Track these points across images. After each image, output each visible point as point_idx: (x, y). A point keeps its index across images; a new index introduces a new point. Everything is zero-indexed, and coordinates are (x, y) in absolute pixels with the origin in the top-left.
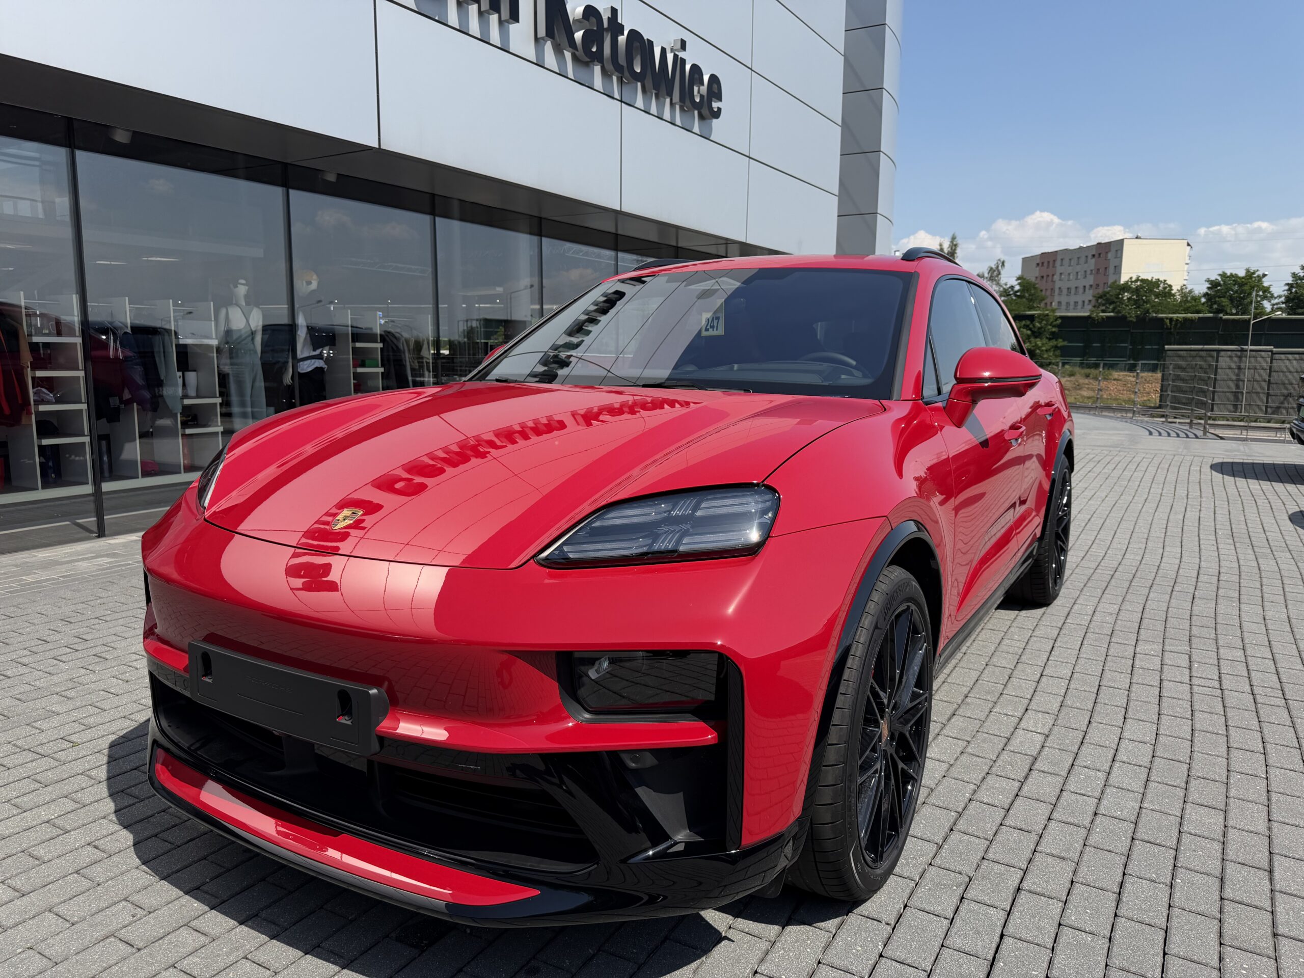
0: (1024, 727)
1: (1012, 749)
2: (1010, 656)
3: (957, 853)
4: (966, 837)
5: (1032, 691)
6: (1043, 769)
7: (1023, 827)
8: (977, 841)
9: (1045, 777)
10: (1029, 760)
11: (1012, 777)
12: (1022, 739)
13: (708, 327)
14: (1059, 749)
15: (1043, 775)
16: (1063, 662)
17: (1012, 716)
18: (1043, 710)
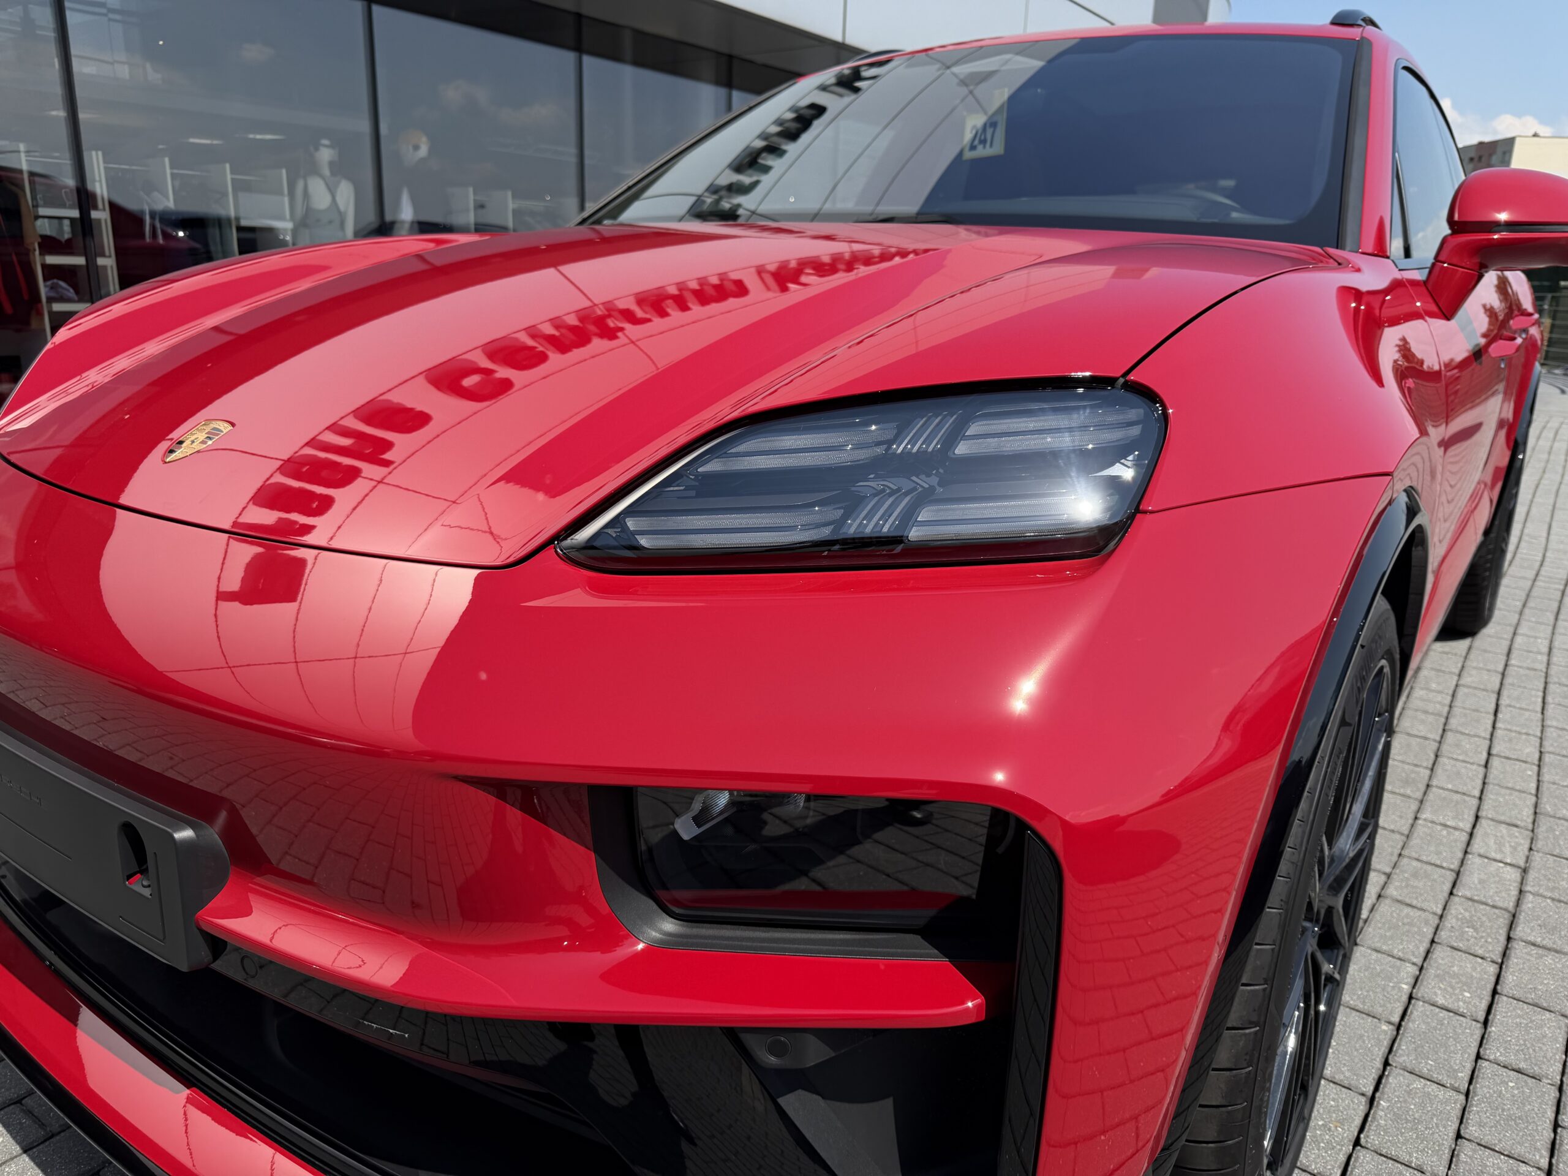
0: (1482, 851)
1: (1468, 894)
2: (1431, 718)
3: (1407, 1121)
4: (1419, 1084)
5: (1479, 783)
6: (1531, 938)
7: (1522, 1065)
8: (1441, 1093)
9: (1541, 957)
10: (1503, 921)
11: (1480, 952)
12: (1483, 876)
13: (976, 142)
14: (1553, 899)
15: (1535, 951)
16: (1520, 733)
17: (1455, 829)
18: (1508, 820)
